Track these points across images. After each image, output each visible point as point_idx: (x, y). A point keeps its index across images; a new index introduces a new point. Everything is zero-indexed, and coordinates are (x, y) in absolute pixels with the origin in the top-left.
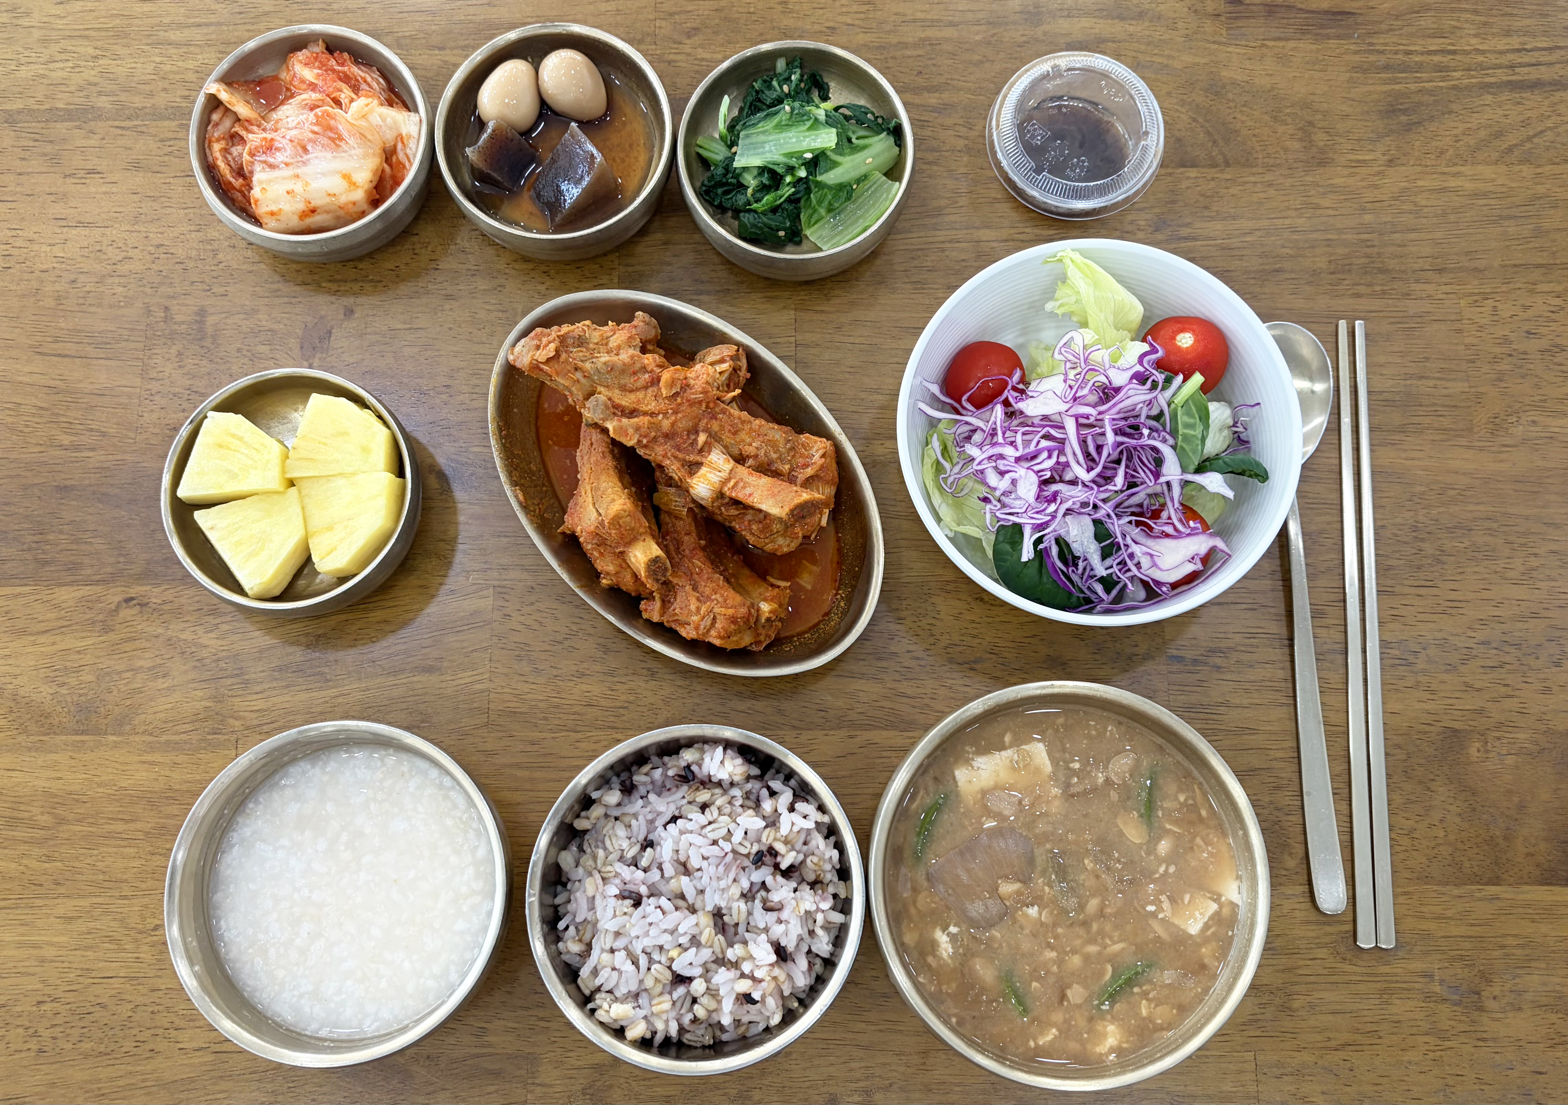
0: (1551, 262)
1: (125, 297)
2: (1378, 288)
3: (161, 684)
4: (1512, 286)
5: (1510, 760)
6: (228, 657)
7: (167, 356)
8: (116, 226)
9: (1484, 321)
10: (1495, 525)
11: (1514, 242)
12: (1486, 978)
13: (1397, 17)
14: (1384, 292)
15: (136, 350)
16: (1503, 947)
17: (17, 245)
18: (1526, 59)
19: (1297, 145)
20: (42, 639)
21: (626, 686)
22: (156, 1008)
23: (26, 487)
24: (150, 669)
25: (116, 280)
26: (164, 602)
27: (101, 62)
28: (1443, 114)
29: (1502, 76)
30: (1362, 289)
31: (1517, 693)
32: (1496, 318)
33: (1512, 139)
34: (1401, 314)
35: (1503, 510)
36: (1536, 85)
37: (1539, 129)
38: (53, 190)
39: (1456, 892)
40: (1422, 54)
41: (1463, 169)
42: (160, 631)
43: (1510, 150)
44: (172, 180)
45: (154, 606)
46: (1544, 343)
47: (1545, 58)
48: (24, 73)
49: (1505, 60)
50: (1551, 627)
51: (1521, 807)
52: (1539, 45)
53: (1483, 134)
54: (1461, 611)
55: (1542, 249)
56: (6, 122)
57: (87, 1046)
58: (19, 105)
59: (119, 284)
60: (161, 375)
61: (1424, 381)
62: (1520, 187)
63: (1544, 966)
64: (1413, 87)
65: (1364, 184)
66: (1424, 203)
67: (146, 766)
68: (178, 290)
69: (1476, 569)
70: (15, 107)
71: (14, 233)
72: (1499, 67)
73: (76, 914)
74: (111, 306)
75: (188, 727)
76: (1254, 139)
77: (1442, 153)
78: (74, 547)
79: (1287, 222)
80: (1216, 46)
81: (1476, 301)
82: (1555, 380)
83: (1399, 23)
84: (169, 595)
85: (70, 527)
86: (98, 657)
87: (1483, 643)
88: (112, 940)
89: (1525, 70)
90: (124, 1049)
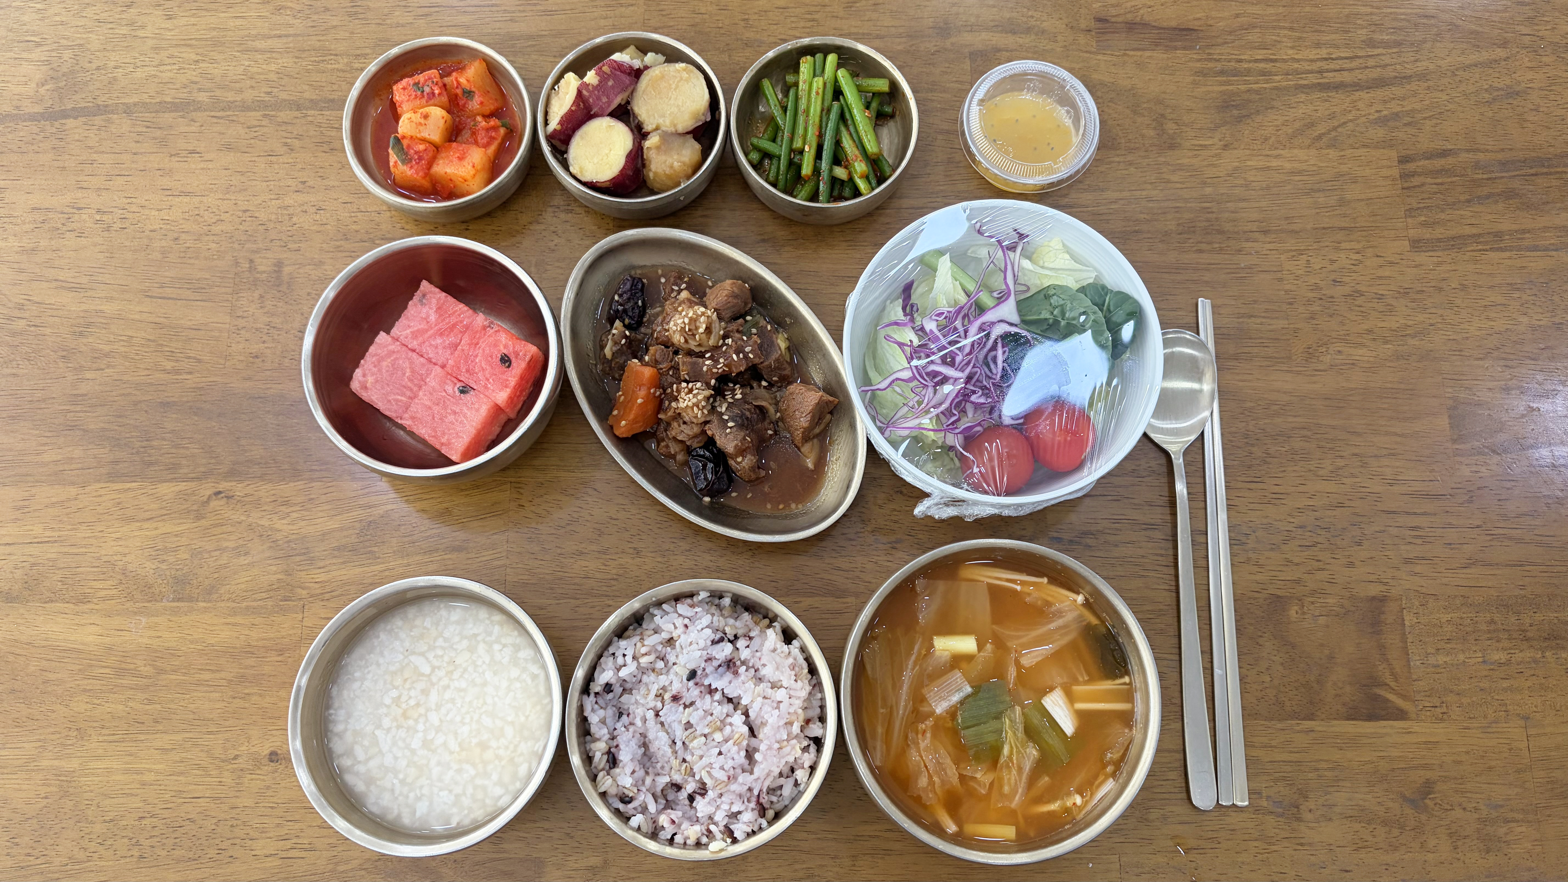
0: (1353, 225)
1: (218, 251)
2: (1217, 245)
3: (243, 560)
4: (1322, 244)
5: (1322, 620)
6: (297, 539)
7: (251, 298)
8: (212, 195)
9: (1300, 272)
10: (1309, 433)
11: (1323, 210)
12: (1304, 794)
13: (1230, 33)
14: (1221, 249)
15: (227, 294)
16: (1317, 770)
17: (132, 210)
18: (1332, 66)
19: (1152, 133)
20: (146, 525)
21: (616, 562)
22: (235, 823)
23: (136, 403)
24: (234, 549)
25: (212, 238)
26: (246, 495)
27: (201, 65)
28: (1267, 109)
29: (1313, 79)
30: (1204, 246)
31: (1327, 567)
32: (1308, 269)
33: (1321, 129)
34: (1235, 266)
35: (1315, 421)
36: (1338, 87)
37: (1342, 121)
38: (160, 166)
39: (1280, 726)
40: (1250, 61)
41: (1282, 152)
42: (243, 518)
43: (1320, 137)
44: (256, 159)
45: (239, 498)
46: (1347, 290)
47: (1347, 65)
48: (140, 74)
49: (1315, 66)
50: (1354, 514)
51: (1331, 658)
52: (1342, 55)
53: (1297, 125)
54: (1283, 502)
55: (1345, 216)
56: (125, 112)
57: (178, 853)
58: (135, 99)
59: (213, 241)
60: (245, 314)
61: (1253, 319)
62: (1328, 167)
63: (1349, 785)
64: (1243, 87)
65: (1205, 163)
66: (1252, 179)
67: (230, 626)
68: (261, 246)
69: (1296, 468)
70: (131, 101)
71: (129, 200)
72: (1311, 72)
73: (170, 747)
74: (206, 259)
75: (264, 595)
76: (1118, 128)
77: (1266, 140)
78: (173, 451)
79: (1144, 193)
80: (1088, 55)
81: (1294, 256)
82: (1356, 318)
83: (1232, 37)
84: (249, 490)
85: (171, 435)
86: (192, 539)
87: (1301, 527)
88: (199, 767)
89: (1331, 74)
90: (208, 856)
